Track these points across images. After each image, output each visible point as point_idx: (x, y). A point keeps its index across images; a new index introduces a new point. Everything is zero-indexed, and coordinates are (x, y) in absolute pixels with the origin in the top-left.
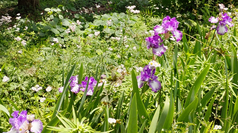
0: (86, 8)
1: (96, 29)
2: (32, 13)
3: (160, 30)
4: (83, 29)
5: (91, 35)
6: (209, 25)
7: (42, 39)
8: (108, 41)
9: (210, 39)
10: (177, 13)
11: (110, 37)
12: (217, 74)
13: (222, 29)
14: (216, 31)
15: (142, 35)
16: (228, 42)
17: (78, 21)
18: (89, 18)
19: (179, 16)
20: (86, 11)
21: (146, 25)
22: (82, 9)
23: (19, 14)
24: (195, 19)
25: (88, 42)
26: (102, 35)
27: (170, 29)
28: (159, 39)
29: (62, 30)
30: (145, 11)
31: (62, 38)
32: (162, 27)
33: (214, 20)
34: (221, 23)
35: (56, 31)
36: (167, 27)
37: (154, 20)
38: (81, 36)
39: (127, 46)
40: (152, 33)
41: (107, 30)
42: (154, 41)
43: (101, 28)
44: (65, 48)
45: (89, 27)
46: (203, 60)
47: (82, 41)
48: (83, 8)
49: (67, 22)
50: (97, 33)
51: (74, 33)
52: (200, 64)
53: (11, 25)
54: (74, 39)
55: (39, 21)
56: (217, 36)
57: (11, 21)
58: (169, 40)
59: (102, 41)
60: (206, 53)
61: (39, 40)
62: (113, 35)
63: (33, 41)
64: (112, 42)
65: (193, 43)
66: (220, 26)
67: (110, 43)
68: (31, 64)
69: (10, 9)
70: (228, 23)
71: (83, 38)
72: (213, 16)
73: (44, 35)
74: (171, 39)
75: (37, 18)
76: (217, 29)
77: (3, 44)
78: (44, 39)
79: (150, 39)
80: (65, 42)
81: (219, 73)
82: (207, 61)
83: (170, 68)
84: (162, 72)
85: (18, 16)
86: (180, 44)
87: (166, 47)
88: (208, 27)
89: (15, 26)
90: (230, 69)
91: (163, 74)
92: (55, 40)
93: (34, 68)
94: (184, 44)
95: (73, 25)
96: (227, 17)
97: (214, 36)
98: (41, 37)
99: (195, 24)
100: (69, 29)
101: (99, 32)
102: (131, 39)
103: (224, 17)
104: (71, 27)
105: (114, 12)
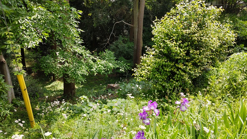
0: (102, 95)
1: (109, 108)
2: (71, 99)
3: (146, 108)
4: (100, 109)
5: (105, 112)
6: (176, 106)
7: (76, 115)
8: (115, 116)
9: (176, 115)
10: (156, 99)
11: (117, 113)
12: (182, 137)
13: (183, 108)
14: (180, 109)
15: (135, 112)
17: (98, 103)
18: (104, 101)
19: (157, 100)
20: (103, 98)
21: (138, 106)
22: (100, 96)
23: (64, 100)
24: (167, 102)
25: (103, 116)
26: (112, 112)
27: (152, 108)
28: (146, 114)
29: (88, 108)
30: (137, 97)
31: (88, 114)
32: (148, 107)
33: (178, 102)
34: (183, 104)
35: (84, 110)
36: (151, 107)
37: (142, 103)
38: (99, 112)
39: (127, 119)
40: (142, 110)
41: (115, 109)
42: (143, 115)
43: (111, 108)
44: (90, 120)
45: (104, 107)
46: (173, 128)
47: (100, 116)
48: (101, 96)
49: (91, 104)
50: (109, 111)
51: (96, 111)
52: (171, 130)
53: (59, 106)
54: (95, 114)
55: (75, 104)
56: (180, 112)
57: (59, 104)
58: (152, 115)
59: (112, 116)
60: (174, 123)
61: (75, 115)
62: (118, 112)
63: (71, 116)
64: (118, 116)
65: (167, 117)
66: (182, 106)
67: (116, 117)
68: (69, 131)
69: (59, 97)
70: (186, 104)
71: (100, 114)
72: (178, 100)
73: (78, 112)
74: (153, 114)
75: (74, 102)
76: (180, 108)
77: (54, 118)
78: (78, 114)
79: (141, 114)
80: (90, 116)
82: (175, 128)
83: (153, 133)
84: (147, 135)
85: (63, 101)
86: (159, 118)
87: (150, 119)
88: (175, 107)
89: (61, 107)
90: (189, 134)
91: (148, 136)
92: (85, 115)
93: (71, 133)
94: (161, 117)
95: (94, 106)
96: (186, 101)
97: (179, 112)
98: (76, 113)
99: (167, 105)
100: (92, 108)
102: (129, 114)
103: (184, 100)
104: (94, 107)
105: (119, 98)
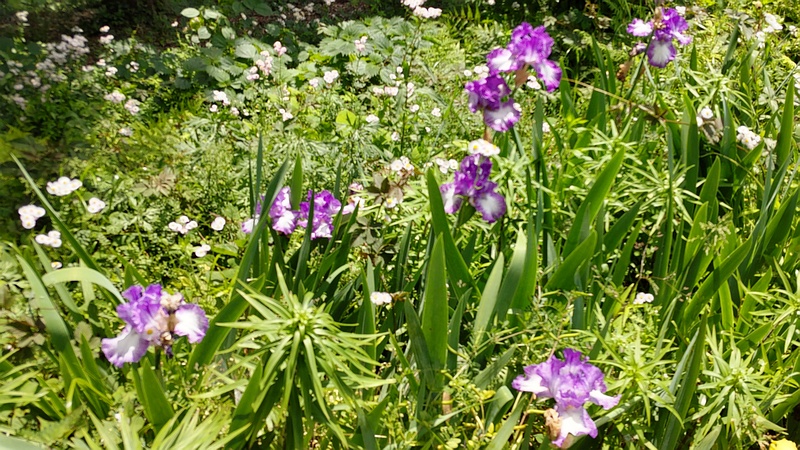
0: (297, 5)
1: (330, 64)
2: (148, 24)
3: (504, 62)
4: (292, 65)
5: (314, 82)
6: (628, 44)
7: (183, 96)
8: (362, 97)
9: (630, 81)
10: (544, 14)
11: (368, 84)
12: (645, 170)
13: (662, 53)
14: (647, 58)
15: (451, 76)
16: (676, 85)
17: (278, 44)
18: (307, 33)
19: (550, 21)
20: (298, 15)
21: (463, 50)
22: (288, 11)
23: (106, 29)
24: (592, 28)
25: (310, 100)
26: (347, 81)
27: (531, 57)
28: (501, 87)
29: (235, 69)
30: (459, 12)
31: (238, 91)
32: (509, 54)
33: (641, 28)
34: (661, 36)
35: (220, 74)
36: (524, 54)
37: (482, 33)
38: (289, 84)
39: (415, 108)
40: (482, 72)
41: (357, 67)
42: (488, 92)
43: (340, 61)
44: (249, 118)
45: (308, 60)
46: (610, 135)
47: (294, 99)
48: (290, 6)
49: (247, 48)
50: (331, 75)
51: (270, 78)
52: (604, 146)
53: (92, 59)
54: (272, 94)
55: (169, 46)
56: (648, 70)
57: (87, 50)
58: (524, 88)
59: (347, 98)
60: (618, 116)
61: (175, 98)
62: (376, 80)
63: (159, 101)
64: (373, 98)
65: (587, 91)
66: (657, 44)
67: (367, 101)
68: (160, 165)
69: (85, 15)
70: (676, 33)
71: (294, 90)
72: (638, 17)
73: (187, 85)
74: (529, 84)
75: (163, 37)
76: (648, 52)
77: (78, 112)
78: (189, 94)
79: (477, 85)
80: (246, 100)
81: (651, 167)
82: (621, 138)
83: (526, 160)
84: (504, 172)
85: (105, 34)
86: (552, 97)
87: (517, 106)
88: (624, 47)
89: (102, 63)
90: (677, 157)
91: (508, 174)
92: (219, 96)
93: (170, 174)
94: (563, 95)
95: (267, 57)
96: (676, 19)
97: (642, 71)
98: (179, 90)
99: (588, 39)
100: (254, 69)
101: (335, 74)
102: (426, 91)
103: (667, 18)
104: (259, 62)
105: (374, 14)
